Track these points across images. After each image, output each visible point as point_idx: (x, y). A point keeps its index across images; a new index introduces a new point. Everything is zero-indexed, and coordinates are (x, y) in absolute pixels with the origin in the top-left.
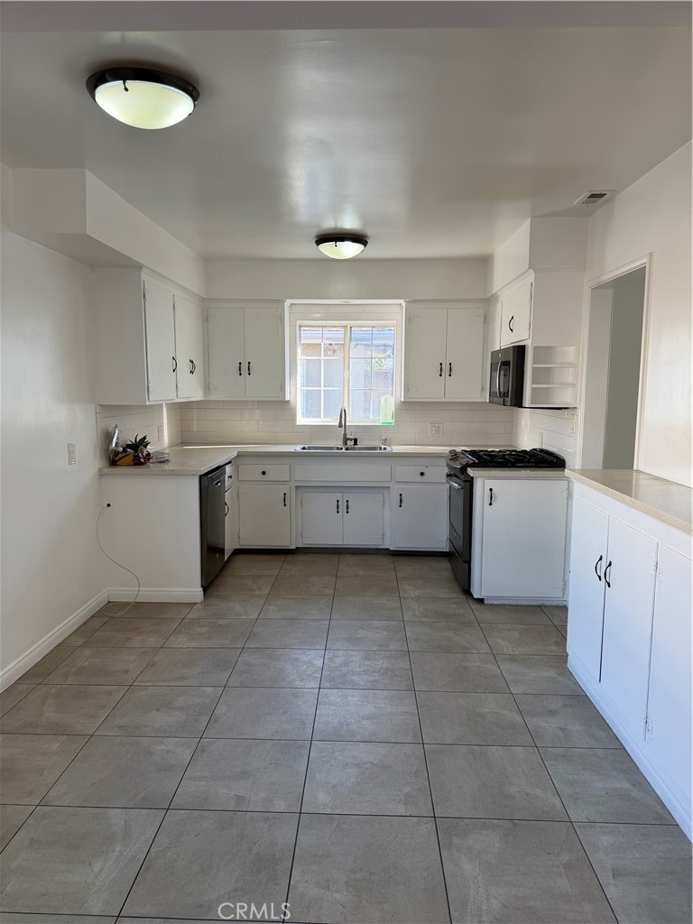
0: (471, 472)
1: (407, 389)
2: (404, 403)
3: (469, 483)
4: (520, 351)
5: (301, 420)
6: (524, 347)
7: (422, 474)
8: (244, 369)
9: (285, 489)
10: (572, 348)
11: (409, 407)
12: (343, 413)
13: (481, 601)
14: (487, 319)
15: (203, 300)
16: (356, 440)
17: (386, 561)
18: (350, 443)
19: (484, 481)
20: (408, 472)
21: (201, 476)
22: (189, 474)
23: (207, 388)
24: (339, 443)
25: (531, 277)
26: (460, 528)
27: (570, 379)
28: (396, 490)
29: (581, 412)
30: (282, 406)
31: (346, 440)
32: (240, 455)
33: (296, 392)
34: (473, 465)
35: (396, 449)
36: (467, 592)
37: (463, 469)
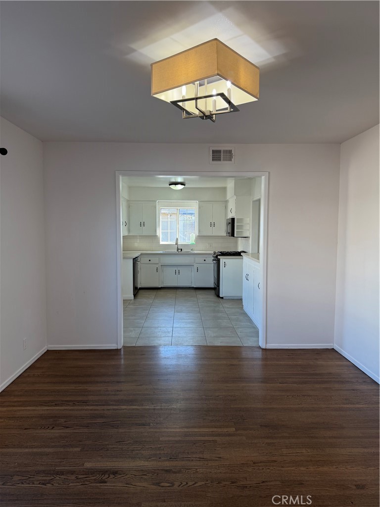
0: (219, 257)
1: (199, 231)
2: (198, 236)
3: (219, 261)
4: (233, 220)
5: (161, 243)
6: (234, 218)
7: (205, 260)
8: (142, 224)
9: (157, 266)
10: (248, 219)
11: (200, 237)
12: (177, 239)
13: (222, 298)
14: (226, 207)
15: (128, 201)
16: (181, 249)
17: (193, 291)
18: (180, 250)
19: (223, 260)
20: (200, 259)
21: (133, 259)
22: (130, 258)
23: (129, 231)
24: (176, 251)
25: (235, 197)
26: (216, 277)
27: (248, 228)
28: (196, 266)
29: (251, 238)
30: (155, 237)
31: (178, 249)
32: (142, 254)
33: (160, 233)
34: (220, 255)
35: (195, 252)
36: (218, 296)
37: (217, 257)
